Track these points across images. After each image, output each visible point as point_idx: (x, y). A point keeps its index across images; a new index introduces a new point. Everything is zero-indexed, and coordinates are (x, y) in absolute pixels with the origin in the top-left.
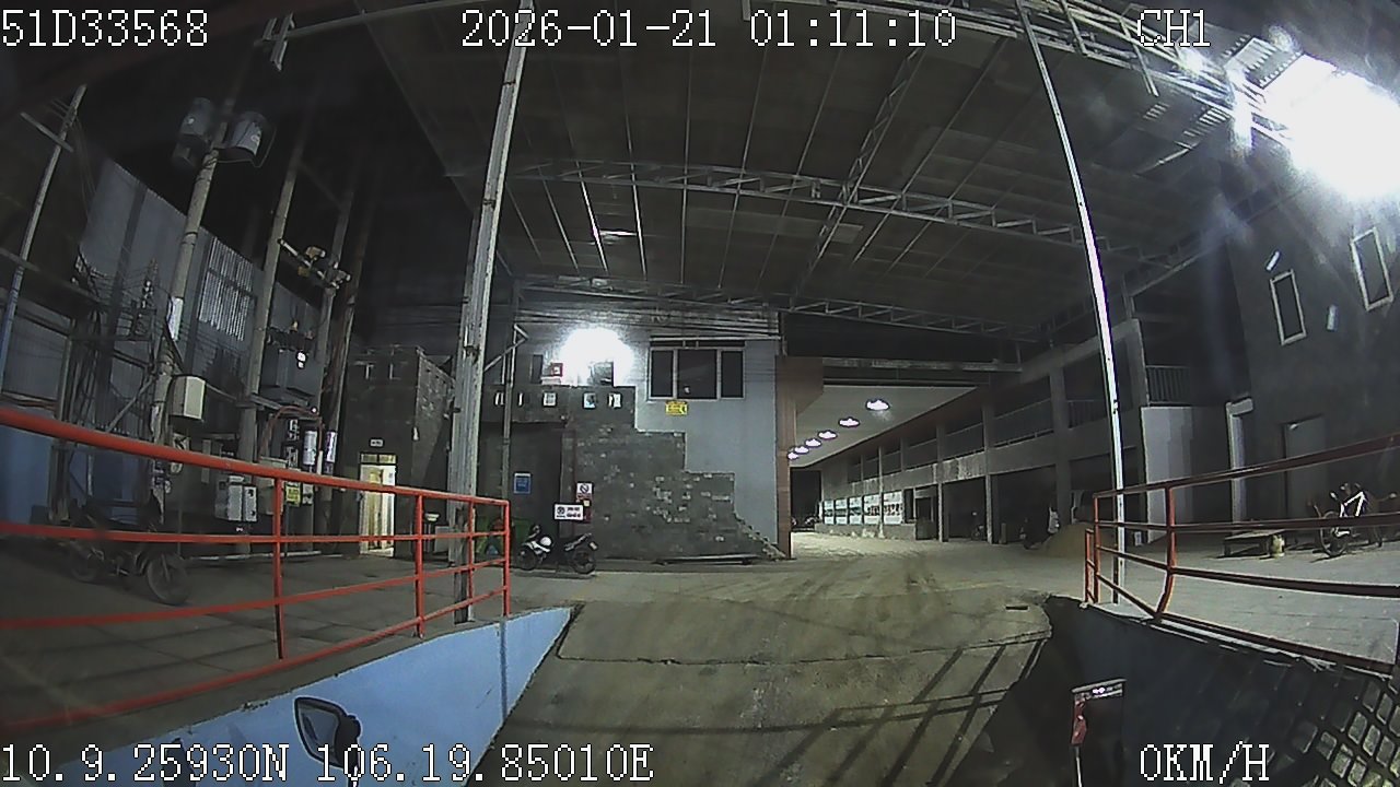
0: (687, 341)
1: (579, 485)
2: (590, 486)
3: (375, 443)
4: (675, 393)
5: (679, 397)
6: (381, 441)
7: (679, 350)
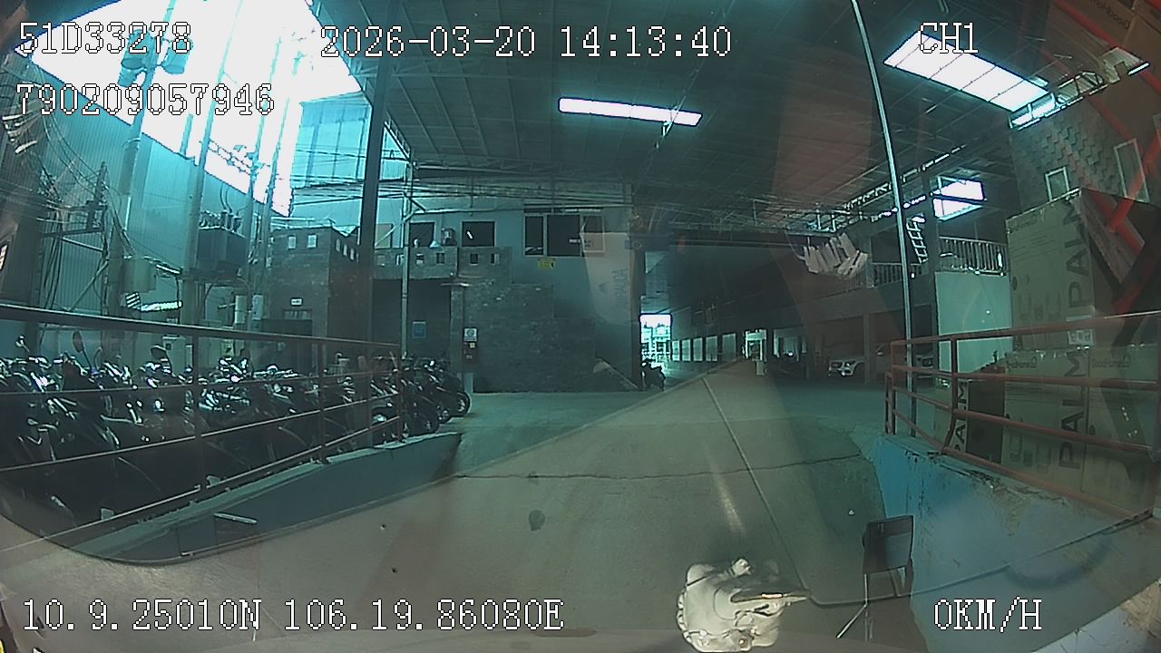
0: (555, 208)
1: (466, 330)
2: (475, 330)
3: (294, 302)
4: (545, 252)
5: (549, 255)
6: (300, 300)
7: (548, 216)
